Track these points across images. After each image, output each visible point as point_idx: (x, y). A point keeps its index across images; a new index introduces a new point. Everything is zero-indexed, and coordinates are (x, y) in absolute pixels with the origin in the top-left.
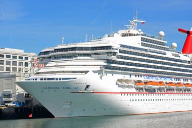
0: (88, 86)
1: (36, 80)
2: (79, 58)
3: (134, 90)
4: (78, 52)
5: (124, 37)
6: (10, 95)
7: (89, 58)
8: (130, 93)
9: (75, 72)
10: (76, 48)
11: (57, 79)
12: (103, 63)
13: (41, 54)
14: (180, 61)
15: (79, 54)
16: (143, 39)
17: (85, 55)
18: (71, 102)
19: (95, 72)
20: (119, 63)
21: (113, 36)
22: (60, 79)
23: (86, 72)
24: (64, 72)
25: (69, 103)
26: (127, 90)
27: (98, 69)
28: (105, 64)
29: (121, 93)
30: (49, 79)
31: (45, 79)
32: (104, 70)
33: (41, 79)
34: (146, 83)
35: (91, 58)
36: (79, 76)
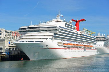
0: (47, 45)
1: (24, 42)
2: (41, 32)
3: (63, 47)
4: (41, 29)
5: (57, 23)
6: (2, 49)
7: (46, 32)
8: (62, 49)
9: (41, 38)
10: (40, 27)
11: (34, 42)
12: (53, 34)
13: (19, 29)
14: (78, 34)
15: (41, 30)
16: (66, 24)
17: (44, 30)
18: (38, 53)
19: (50, 39)
20: (59, 35)
21: (51, 22)
22: (35, 42)
23: (47, 39)
24: (36, 38)
25: (37, 53)
26: (61, 47)
27: (51, 37)
28: (54, 35)
29: (59, 49)
30: (30, 42)
31: (28, 42)
32: (54, 38)
33: (27, 42)
34: (67, 44)
35: (47, 32)
36: (44, 41)
